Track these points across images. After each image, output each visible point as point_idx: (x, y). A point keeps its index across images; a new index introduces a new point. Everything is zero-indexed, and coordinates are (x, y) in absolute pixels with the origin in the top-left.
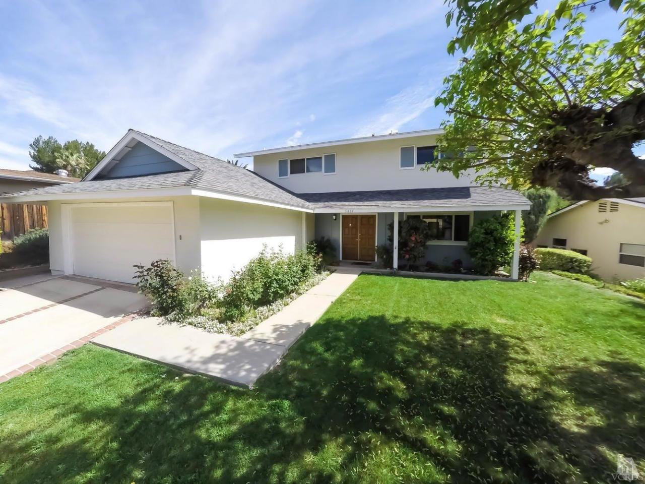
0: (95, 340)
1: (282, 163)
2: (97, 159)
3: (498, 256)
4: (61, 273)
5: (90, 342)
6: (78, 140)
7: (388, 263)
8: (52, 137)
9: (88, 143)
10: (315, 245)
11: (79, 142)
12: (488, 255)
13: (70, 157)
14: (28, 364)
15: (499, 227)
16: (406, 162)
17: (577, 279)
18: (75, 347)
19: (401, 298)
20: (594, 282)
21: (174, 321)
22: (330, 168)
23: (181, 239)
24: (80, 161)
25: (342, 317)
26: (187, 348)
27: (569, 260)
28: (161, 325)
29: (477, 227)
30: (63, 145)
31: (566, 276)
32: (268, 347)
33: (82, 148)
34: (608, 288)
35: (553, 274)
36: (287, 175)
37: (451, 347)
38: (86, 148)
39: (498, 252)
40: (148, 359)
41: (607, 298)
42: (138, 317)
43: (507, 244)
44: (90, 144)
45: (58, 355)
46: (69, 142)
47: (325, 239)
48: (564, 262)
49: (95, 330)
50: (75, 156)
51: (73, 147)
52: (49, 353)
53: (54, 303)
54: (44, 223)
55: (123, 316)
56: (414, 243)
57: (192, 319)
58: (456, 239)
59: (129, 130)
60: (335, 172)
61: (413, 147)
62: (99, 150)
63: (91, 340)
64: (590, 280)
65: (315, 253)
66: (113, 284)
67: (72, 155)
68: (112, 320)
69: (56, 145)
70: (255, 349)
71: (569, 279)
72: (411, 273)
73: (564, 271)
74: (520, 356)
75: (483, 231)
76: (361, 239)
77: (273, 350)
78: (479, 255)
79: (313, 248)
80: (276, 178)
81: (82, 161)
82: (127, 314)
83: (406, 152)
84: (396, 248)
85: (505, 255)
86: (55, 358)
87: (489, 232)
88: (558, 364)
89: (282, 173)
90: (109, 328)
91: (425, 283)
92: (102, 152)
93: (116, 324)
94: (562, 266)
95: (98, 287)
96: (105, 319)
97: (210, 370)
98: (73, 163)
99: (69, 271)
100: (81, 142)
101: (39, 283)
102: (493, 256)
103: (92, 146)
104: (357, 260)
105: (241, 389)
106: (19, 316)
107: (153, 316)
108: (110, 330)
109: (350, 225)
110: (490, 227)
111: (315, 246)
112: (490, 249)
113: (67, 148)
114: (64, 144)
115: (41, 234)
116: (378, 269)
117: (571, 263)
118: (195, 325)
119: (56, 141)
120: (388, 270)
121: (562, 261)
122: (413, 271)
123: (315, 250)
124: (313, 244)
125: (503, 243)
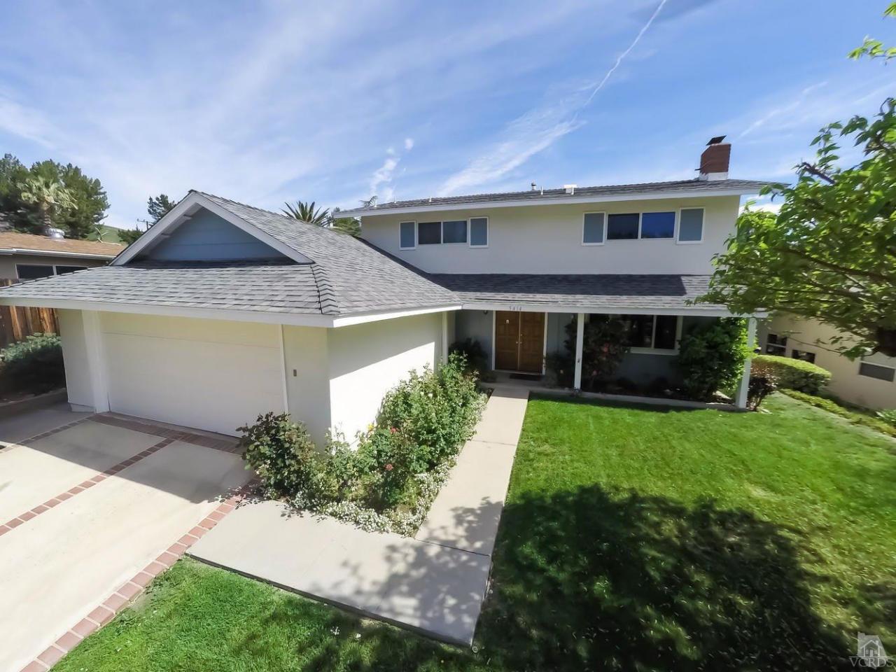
0: (194, 551)
1: (406, 228)
2: (86, 190)
3: (723, 378)
4: (89, 410)
5: (186, 554)
6: (54, 161)
7: (568, 380)
8: (10, 155)
9: (70, 166)
10: (465, 355)
11: (56, 164)
12: (709, 377)
13: (44, 189)
14: (101, 605)
15: (727, 340)
16: (591, 235)
17: (818, 406)
18: (166, 566)
19: (607, 448)
20: (843, 412)
21: (305, 508)
22: (480, 238)
23: (295, 375)
24: (62, 195)
25: (543, 490)
26: (345, 564)
27: (803, 375)
28: (286, 517)
29: (697, 338)
30: (29, 168)
31: (802, 399)
32: (464, 558)
33: (60, 173)
34: (865, 423)
35: (782, 395)
36: (414, 246)
37: (716, 549)
38: (67, 173)
39: (723, 372)
40: (293, 590)
41: (872, 443)
42: (244, 501)
43: (735, 361)
44: (74, 167)
45: (144, 583)
46: (38, 164)
47: (473, 341)
48: (796, 377)
49: (185, 531)
50: (53, 187)
51: (47, 171)
52: (129, 581)
53: (99, 473)
54: (43, 322)
55: (220, 499)
56: (607, 357)
57: (333, 507)
58: (658, 346)
59: (191, 191)
60: (485, 244)
61: (603, 214)
62: (89, 177)
63: (187, 552)
64: (837, 408)
65: (465, 367)
66: (183, 433)
67: (47, 186)
68: (206, 508)
69: (17, 167)
70: (446, 563)
71: (807, 405)
72: (599, 395)
73: (795, 389)
74: (817, 568)
75: (705, 344)
76: (523, 340)
77: (474, 564)
78: (696, 376)
79: (462, 360)
80: (397, 249)
81: (65, 196)
82: (227, 495)
83: (592, 220)
84: (579, 362)
85: (733, 377)
86: (140, 591)
87: (713, 346)
88: (870, 583)
89: (406, 241)
90: (208, 524)
91: (625, 415)
92: (94, 181)
93: (215, 516)
94: (793, 382)
95: (160, 439)
96: (194, 506)
97: (398, 610)
98: (51, 199)
99: (101, 407)
100: (59, 164)
101: (57, 431)
102: (715, 378)
103: (77, 170)
104: (515, 370)
105: (459, 651)
106: (52, 504)
107: (269, 498)
108: (210, 529)
109: (508, 321)
110: (715, 340)
111: (465, 358)
112: (711, 369)
113: (37, 171)
114: (31, 167)
115: (45, 343)
116: (551, 388)
117: (805, 380)
118: (341, 518)
119: (18, 161)
120: (566, 391)
121: (794, 376)
122: (602, 392)
123: (465, 363)
124: (462, 355)
125: (730, 361)
